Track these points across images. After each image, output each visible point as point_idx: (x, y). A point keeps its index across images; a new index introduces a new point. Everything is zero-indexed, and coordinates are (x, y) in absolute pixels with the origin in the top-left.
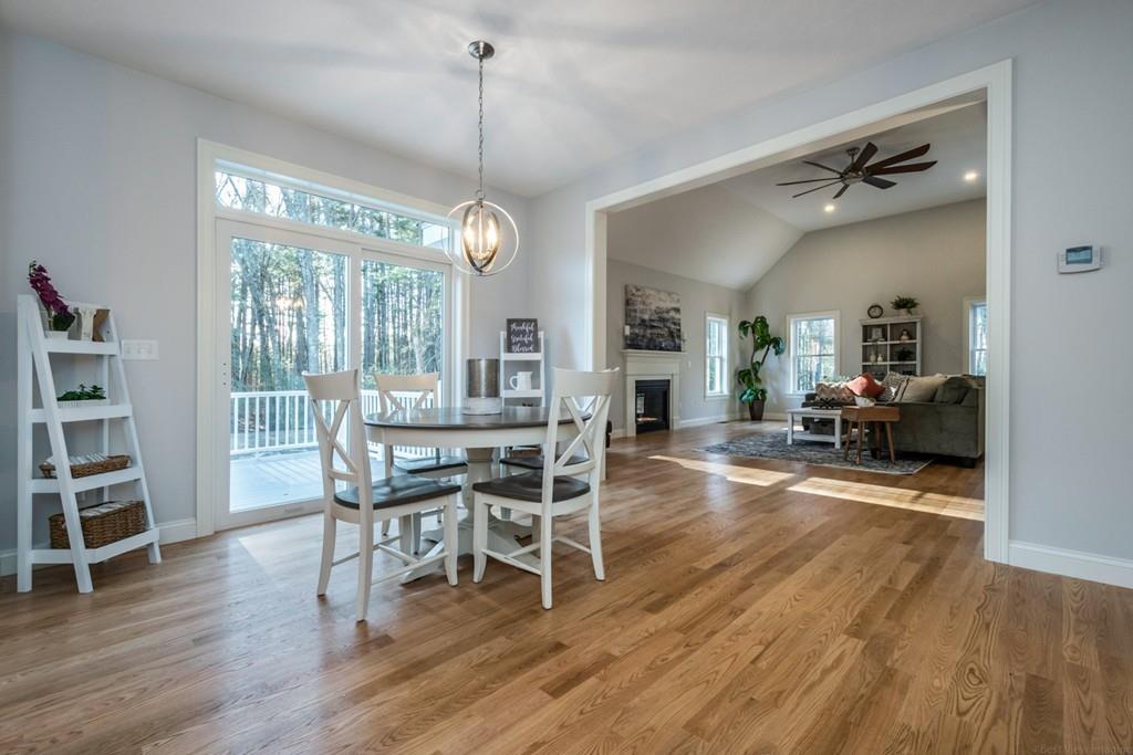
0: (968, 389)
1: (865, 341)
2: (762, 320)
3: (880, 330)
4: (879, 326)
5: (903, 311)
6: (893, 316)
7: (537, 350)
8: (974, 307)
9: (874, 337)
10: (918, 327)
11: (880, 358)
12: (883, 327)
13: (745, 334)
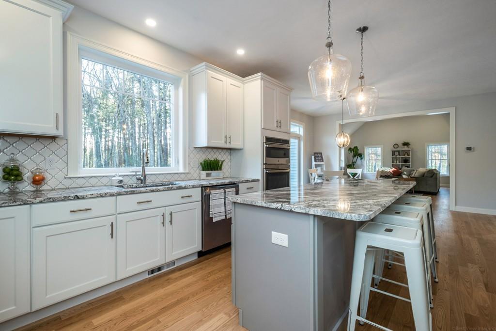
0: (434, 174)
1: (393, 156)
2: (356, 148)
3: (397, 152)
4: (397, 151)
5: (406, 146)
6: (402, 148)
7: (323, 161)
8: (428, 146)
9: (396, 154)
10: (411, 152)
11: (398, 162)
12: (399, 152)
13: (351, 152)
